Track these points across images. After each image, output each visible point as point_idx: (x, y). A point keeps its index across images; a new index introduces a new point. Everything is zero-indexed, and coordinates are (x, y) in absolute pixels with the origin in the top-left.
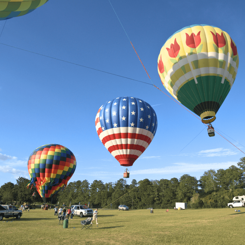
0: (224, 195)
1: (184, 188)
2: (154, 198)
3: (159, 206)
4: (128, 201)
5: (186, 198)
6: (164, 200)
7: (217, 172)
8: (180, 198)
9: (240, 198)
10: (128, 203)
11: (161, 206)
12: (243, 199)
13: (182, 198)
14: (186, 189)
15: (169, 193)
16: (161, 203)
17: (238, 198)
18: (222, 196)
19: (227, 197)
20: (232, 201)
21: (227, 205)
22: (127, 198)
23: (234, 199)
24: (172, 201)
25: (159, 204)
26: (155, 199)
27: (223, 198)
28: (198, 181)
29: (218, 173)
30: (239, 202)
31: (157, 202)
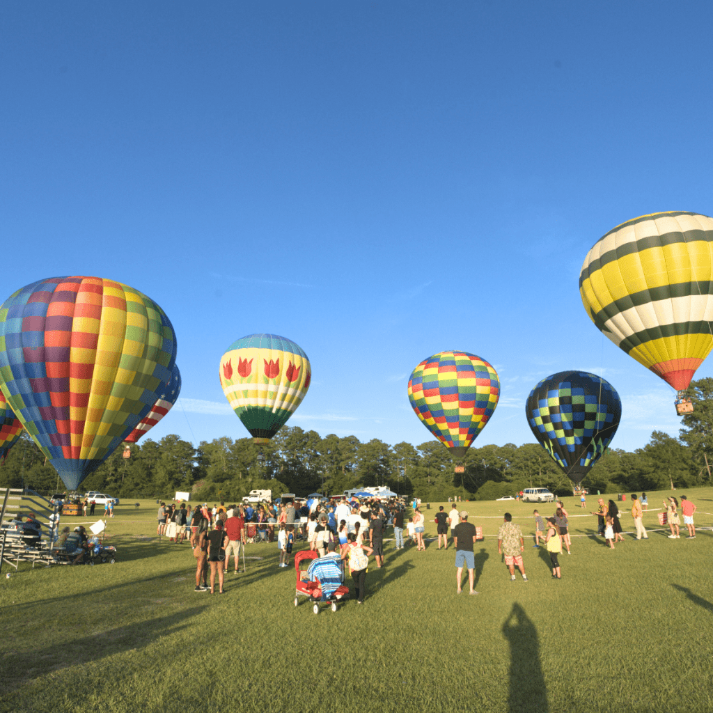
0: (241, 486)
1: (171, 464)
2: (105, 477)
3: (115, 492)
4: (45, 480)
5: (172, 482)
6: (128, 482)
7: (234, 442)
8: (160, 482)
9: (258, 492)
10: (46, 482)
11: (118, 493)
12: (261, 494)
13: (164, 481)
14: (174, 466)
15: (140, 470)
16: (120, 487)
17: (255, 492)
18: (237, 488)
19: (243, 489)
20: (248, 495)
21: (241, 499)
22: (42, 472)
23: (252, 493)
24: (145, 485)
25: (116, 489)
26: (108, 479)
27: (239, 490)
28: (195, 450)
29: (236, 445)
30: (256, 496)
31: (112, 485)
